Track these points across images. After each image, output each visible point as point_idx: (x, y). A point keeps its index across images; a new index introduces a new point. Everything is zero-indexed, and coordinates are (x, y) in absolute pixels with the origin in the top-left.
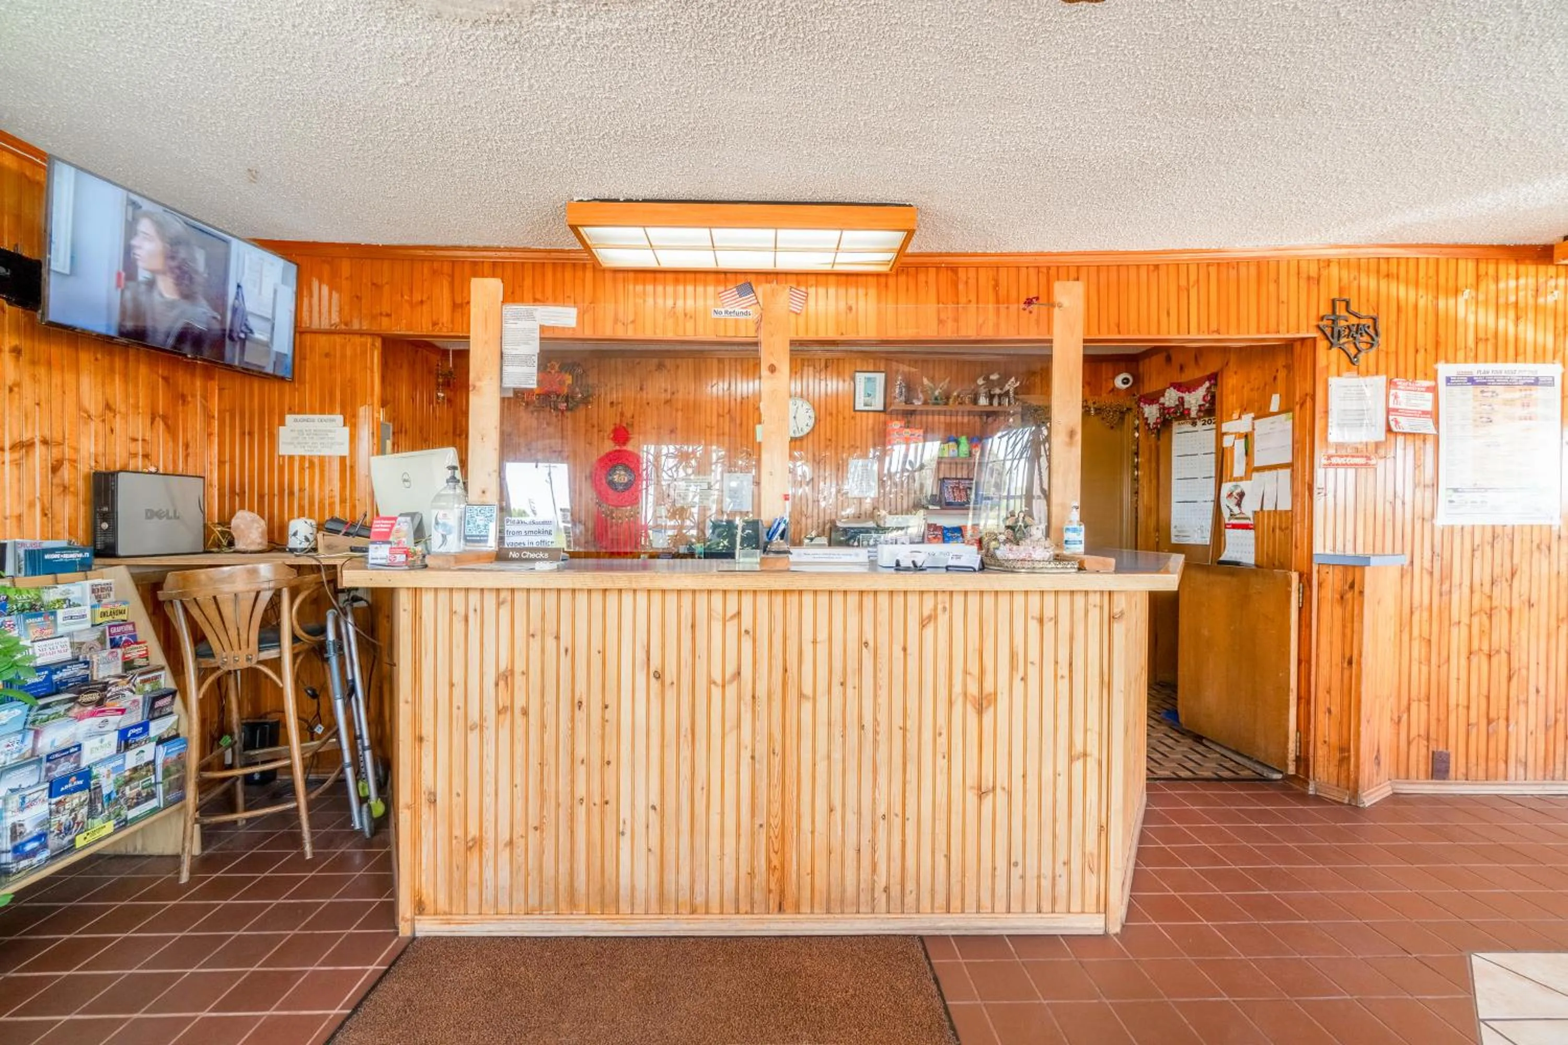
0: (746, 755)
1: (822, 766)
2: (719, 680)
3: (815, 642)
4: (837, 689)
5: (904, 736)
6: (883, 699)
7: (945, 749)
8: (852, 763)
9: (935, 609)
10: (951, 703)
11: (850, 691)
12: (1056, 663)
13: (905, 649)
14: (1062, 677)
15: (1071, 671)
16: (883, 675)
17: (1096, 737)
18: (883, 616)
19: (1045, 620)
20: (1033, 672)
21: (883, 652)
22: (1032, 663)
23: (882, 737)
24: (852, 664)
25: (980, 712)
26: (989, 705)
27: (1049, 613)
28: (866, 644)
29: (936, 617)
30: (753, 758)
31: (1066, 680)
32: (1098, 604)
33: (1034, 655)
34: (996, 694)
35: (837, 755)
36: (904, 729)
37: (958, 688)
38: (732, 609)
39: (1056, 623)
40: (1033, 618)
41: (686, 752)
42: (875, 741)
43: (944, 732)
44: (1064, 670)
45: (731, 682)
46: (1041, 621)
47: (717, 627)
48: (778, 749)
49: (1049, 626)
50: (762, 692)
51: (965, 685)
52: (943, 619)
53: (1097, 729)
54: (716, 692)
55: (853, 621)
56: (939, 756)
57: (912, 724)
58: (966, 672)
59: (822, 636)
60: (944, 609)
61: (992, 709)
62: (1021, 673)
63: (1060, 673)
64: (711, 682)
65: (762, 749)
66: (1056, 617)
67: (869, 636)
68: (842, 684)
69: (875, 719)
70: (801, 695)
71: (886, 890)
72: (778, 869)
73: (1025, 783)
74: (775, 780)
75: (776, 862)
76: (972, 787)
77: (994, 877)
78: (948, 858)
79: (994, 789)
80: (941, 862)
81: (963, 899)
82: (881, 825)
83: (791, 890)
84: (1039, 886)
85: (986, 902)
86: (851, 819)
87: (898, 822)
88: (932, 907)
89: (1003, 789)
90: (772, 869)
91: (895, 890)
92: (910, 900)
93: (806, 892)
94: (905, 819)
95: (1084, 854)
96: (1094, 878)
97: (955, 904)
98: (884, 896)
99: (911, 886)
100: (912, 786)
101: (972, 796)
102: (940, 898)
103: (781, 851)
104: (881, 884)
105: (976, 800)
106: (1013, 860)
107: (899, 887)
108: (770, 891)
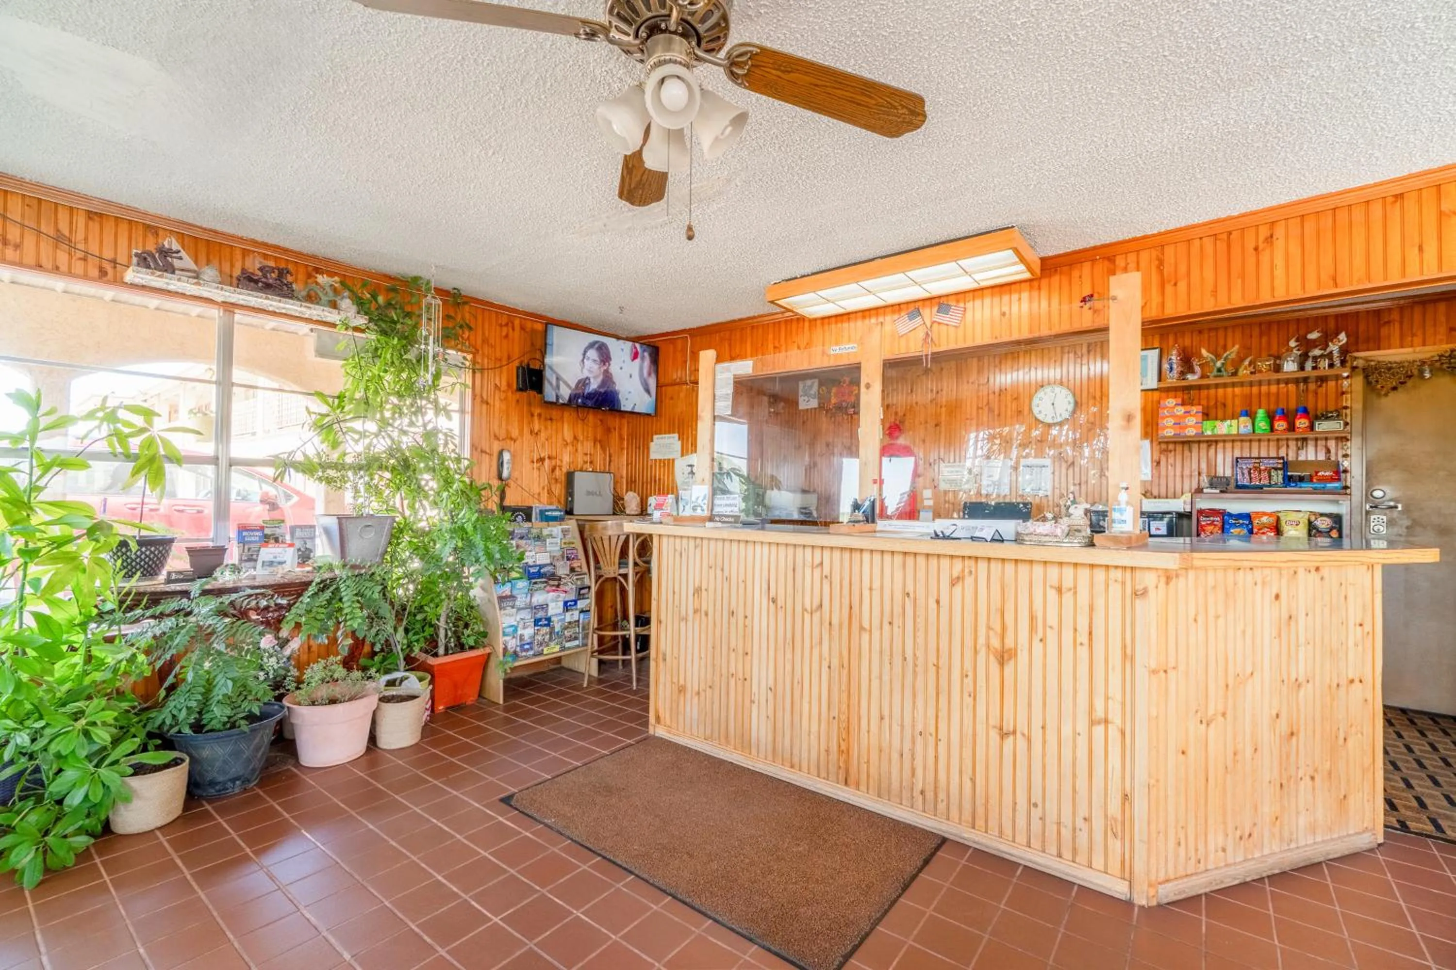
0: (825, 664)
1: (875, 683)
2: (809, 609)
3: (871, 589)
4: (886, 627)
5: (938, 673)
6: (920, 640)
7: (971, 689)
8: (897, 686)
9: (963, 571)
10: (976, 652)
11: (896, 629)
12: (1075, 630)
13: (938, 602)
14: (1081, 644)
15: (1090, 639)
16: (921, 620)
17: (1118, 707)
18: (921, 574)
19: (1064, 590)
20: (1052, 637)
21: (921, 601)
22: (1051, 627)
23: (920, 669)
24: (897, 609)
25: (1002, 664)
26: (1010, 659)
27: (1068, 583)
28: (908, 594)
29: (963, 578)
30: (829, 667)
31: (1085, 648)
32: (1120, 579)
33: (1052, 620)
34: (1016, 649)
35: (886, 678)
36: (937, 666)
37: (981, 640)
38: (817, 561)
39: (1075, 593)
40: (1051, 587)
41: (789, 656)
42: (915, 672)
43: (970, 674)
44: (1083, 638)
45: (817, 610)
46: (1059, 590)
47: (808, 571)
48: (846, 665)
49: (1068, 597)
50: (835, 621)
51: (988, 638)
52: (969, 581)
53: (1119, 697)
54: (807, 616)
55: (898, 575)
56: (966, 695)
57: (943, 661)
58: (989, 628)
59: (876, 585)
60: (971, 572)
61: (1012, 663)
62: (1040, 635)
63: (1079, 641)
64: (804, 610)
65: (835, 662)
66: (1075, 587)
67: (910, 588)
68: (890, 623)
69: (915, 655)
70: (862, 628)
71: (922, 792)
72: (845, 752)
73: (1044, 734)
74: (843, 687)
75: (843, 747)
76: (994, 727)
77: (1014, 810)
78: (973, 781)
79: (1014, 732)
80: (968, 784)
81: (986, 821)
82: (919, 740)
83: (853, 771)
84: (1059, 833)
85: (1008, 831)
86: (896, 729)
87: (931, 740)
88: (960, 819)
89: (1023, 735)
90: (840, 752)
91: (930, 795)
92: (942, 806)
93: (864, 777)
94: (937, 740)
95: (1106, 816)
96: (1118, 843)
97: (980, 823)
98: (920, 798)
99: (942, 796)
100: (943, 714)
101: (994, 735)
102: (967, 815)
103: (847, 740)
104: (919, 786)
105: (998, 738)
106: (1033, 801)
107: (932, 794)
108: (840, 767)
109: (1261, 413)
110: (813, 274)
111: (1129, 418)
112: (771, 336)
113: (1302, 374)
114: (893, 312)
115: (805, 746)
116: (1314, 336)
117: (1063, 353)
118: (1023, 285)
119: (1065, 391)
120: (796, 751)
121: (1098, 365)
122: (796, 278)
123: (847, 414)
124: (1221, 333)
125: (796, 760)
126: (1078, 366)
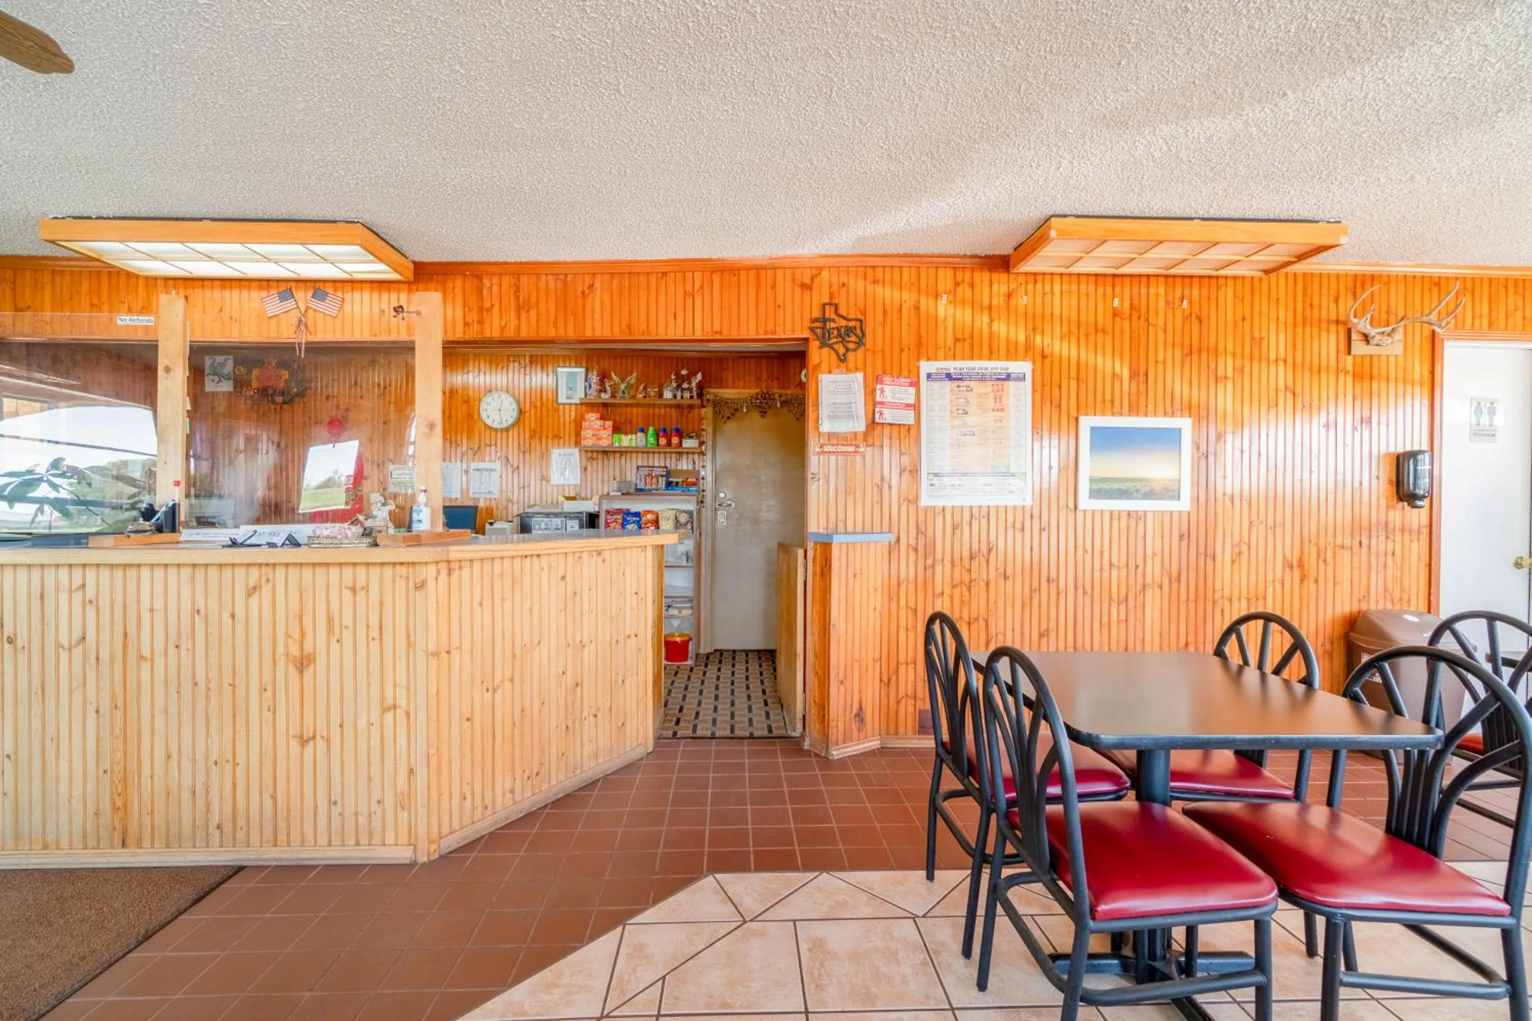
0: (91, 709)
1: (160, 719)
2: (66, 643)
3: (152, 610)
4: (172, 651)
5: (234, 692)
6: (213, 660)
7: (270, 703)
8: (186, 717)
9: (260, 579)
10: (275, 662)
11: (183, 652)
12: (368, 627)
13: (233, 616)
14: (373, 639)
15: (381, 634)
16: (213, 639)
17: (404, 691)
18: (213, 587)
19: (357, 589)
20: (347, 635)
21: (214, 617)
22: (346, 627)
23: (213, 693)
24: (186, 628)
25: (301, 671)
26: (308, 665)
27: (361, 583)
28: (198, 611)
29: (260, 587)
30: (97, 712)
31: (377, 642)
32: (404, 575)
33: (348, 620)
34: (315, 654)
35: (173, 709)
36: (233, 686)
37: (280, 650)
38: (77, 582)
39: (368, 591)
40: (347, 588)
41: (37, 708)
42: (208, 698)
43: (269, 688)
44: (375, 633)
45: (77, 645)
46: (354, 590)
47: (64, 597)
48: (120, 704)
49: (361, 596)
50: (104, 654)
51: (286, 646)
52: (266, 590)
53: (404, 683)
54: (64, 655)
55: (186, 591)
56: (265, 710)
57: (240, 681)
58: (288, 636)
59: (159, 605)
60: (268, 580)
61: (311, 667)
62: (337, 636)
63: (371, 636)
64: (59, 646)
65: (105, 706)
66: (368, 586)
67: (200, 604)
68: (177, 647)
69: (207, 677)
70: (141, 658)
71: (219, 827)
72: (121, 809)
73: (342, 732)
74: (117, 731)
75: (119, 803)
76: (295, 736)
77: (315, 814)
78: (274, 798)
79: (314, 737)
80: (268, 802)
81: (288, 835)
82: (214, 770)
83: (133, 826)
84: (357, 822)
85: (309, 836)
86: (186, 765)
87: (229, 767)
88: (261, 841)
89: (323, 737)
90: (116, 810)
91: (228, 827)
92: (241, 835)
93: (147, 830)
94: (235, 765)
95: (396, 793)
96: (406, 814)
97: (282, 837)
98: (217, 833)
99: (241, 822)
100: (241, 735)
101: (294, 744)
102: (268, 834)
103: (124, 793)
104: (215, 820)
105: (299, 747)
106: (333, 799)
107: (230, 825)
108: (114, 829)
109: (651, 430)
110: (115, 218)
111: (432, 426)
112: (85, 288)
113: (675, 402)
114: (261, 288)
115: (64, 817)
116: (684, 372)
117: (509, 361)
118: (402, 286)
119: (510, 399)
120: (51, 826)
121: (539, 376)
122: (89, 218)
123: (273, 402)
124: (629, 361)
125: (51, 838)
126: (522, 376)
